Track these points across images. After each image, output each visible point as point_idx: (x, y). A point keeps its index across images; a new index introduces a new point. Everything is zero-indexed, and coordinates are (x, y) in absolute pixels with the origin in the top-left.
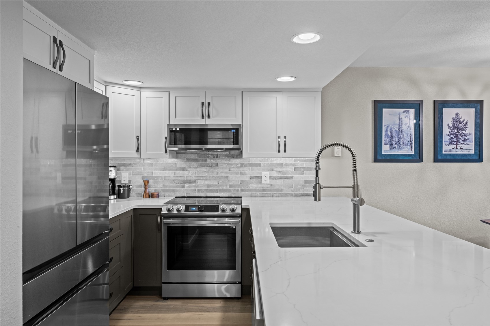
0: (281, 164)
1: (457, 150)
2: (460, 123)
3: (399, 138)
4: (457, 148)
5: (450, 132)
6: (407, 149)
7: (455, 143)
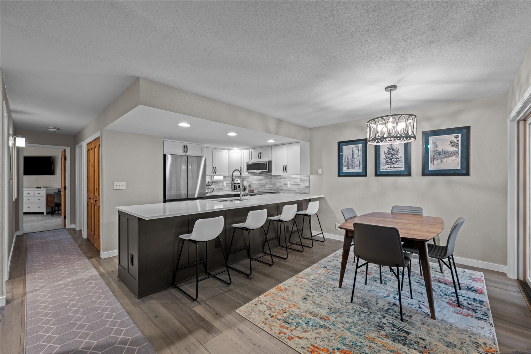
0: (295, 178)
1: (391, 168)
2: (393, 150)
3: (353, 162)
4: (391, 167)
5: (386, 157)
6: (357, 169)
7: (390, 164)
